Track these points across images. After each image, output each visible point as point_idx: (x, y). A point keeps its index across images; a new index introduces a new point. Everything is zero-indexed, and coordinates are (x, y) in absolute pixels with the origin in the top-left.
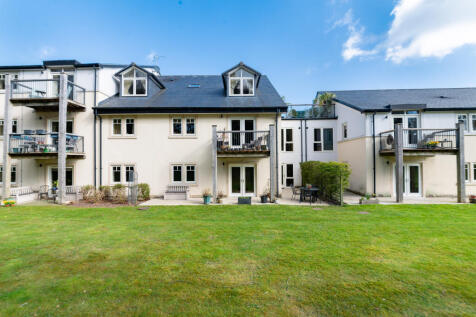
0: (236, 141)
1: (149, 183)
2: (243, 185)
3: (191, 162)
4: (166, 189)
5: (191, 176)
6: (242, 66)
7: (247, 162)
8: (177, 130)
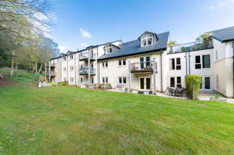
0: (142, 67)
1: (111, 83)
2: (145, 86)
3: (125, 76)
4: (116, 86)
5: (125, 82)
6: (147, 33)
7: (147, 76)
8: (120, 64)
